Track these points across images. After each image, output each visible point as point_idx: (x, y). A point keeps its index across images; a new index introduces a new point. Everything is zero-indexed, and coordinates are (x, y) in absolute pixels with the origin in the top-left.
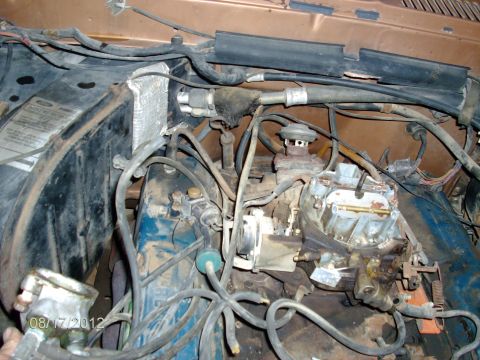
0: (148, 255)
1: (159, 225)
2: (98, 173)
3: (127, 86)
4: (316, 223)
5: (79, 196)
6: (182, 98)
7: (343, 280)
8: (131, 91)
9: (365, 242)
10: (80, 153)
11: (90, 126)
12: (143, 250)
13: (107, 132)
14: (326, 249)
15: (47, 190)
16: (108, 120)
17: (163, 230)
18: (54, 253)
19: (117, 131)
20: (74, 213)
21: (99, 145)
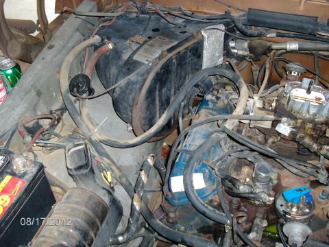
0: (201, 115)
1: (210, 103)
2: (183, 74)
3: (201, 34)
4: (284, 105)
5: (173, 83)
6: (232, 44)
7: (291, 132)
8: (203, 36)
9: (308, 116)
10: (174, 61)
11: (181, 49)
12: (200, 112)
13: (189, 54)
14: (285, 116)
15: (157, 74)
16: (190, 48)
17: (211, 105)
18: (158, 107)
19: (194, 55)
20: (170, 91)
21: (184, 59)
